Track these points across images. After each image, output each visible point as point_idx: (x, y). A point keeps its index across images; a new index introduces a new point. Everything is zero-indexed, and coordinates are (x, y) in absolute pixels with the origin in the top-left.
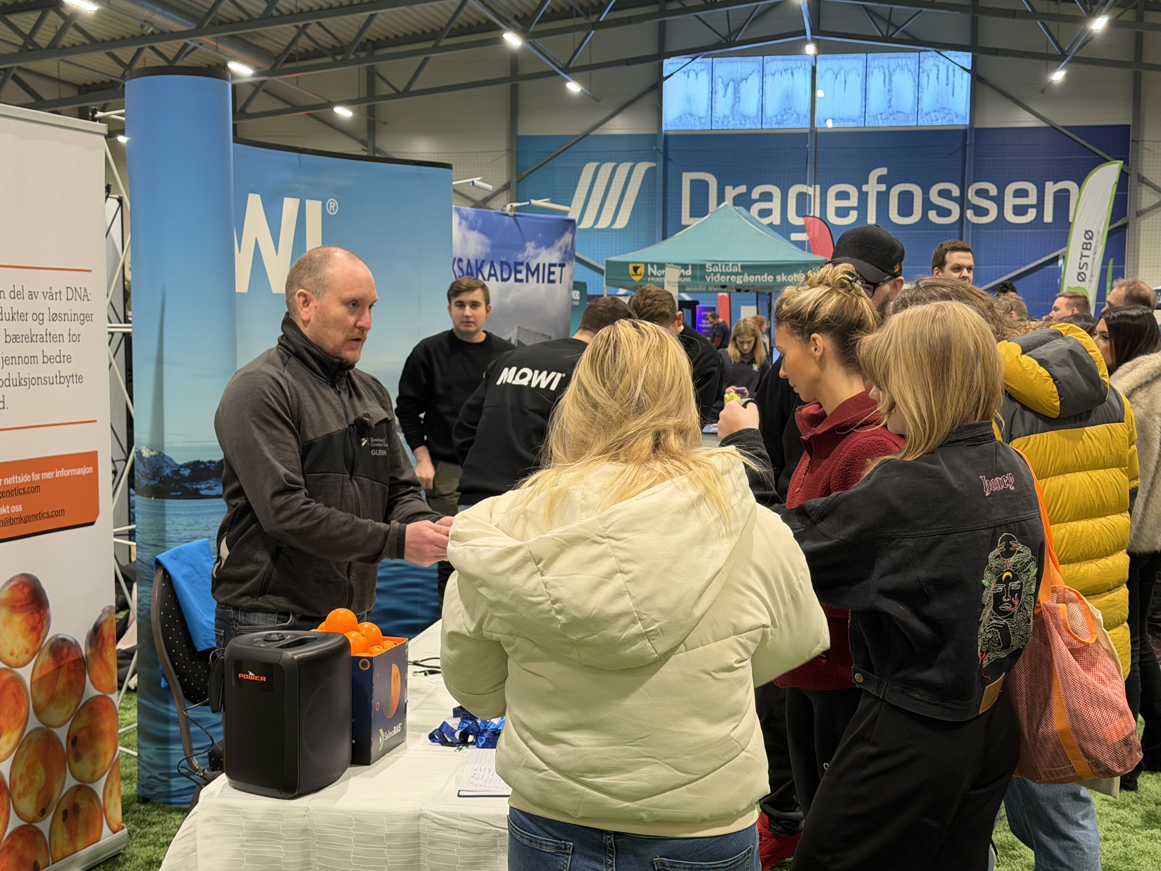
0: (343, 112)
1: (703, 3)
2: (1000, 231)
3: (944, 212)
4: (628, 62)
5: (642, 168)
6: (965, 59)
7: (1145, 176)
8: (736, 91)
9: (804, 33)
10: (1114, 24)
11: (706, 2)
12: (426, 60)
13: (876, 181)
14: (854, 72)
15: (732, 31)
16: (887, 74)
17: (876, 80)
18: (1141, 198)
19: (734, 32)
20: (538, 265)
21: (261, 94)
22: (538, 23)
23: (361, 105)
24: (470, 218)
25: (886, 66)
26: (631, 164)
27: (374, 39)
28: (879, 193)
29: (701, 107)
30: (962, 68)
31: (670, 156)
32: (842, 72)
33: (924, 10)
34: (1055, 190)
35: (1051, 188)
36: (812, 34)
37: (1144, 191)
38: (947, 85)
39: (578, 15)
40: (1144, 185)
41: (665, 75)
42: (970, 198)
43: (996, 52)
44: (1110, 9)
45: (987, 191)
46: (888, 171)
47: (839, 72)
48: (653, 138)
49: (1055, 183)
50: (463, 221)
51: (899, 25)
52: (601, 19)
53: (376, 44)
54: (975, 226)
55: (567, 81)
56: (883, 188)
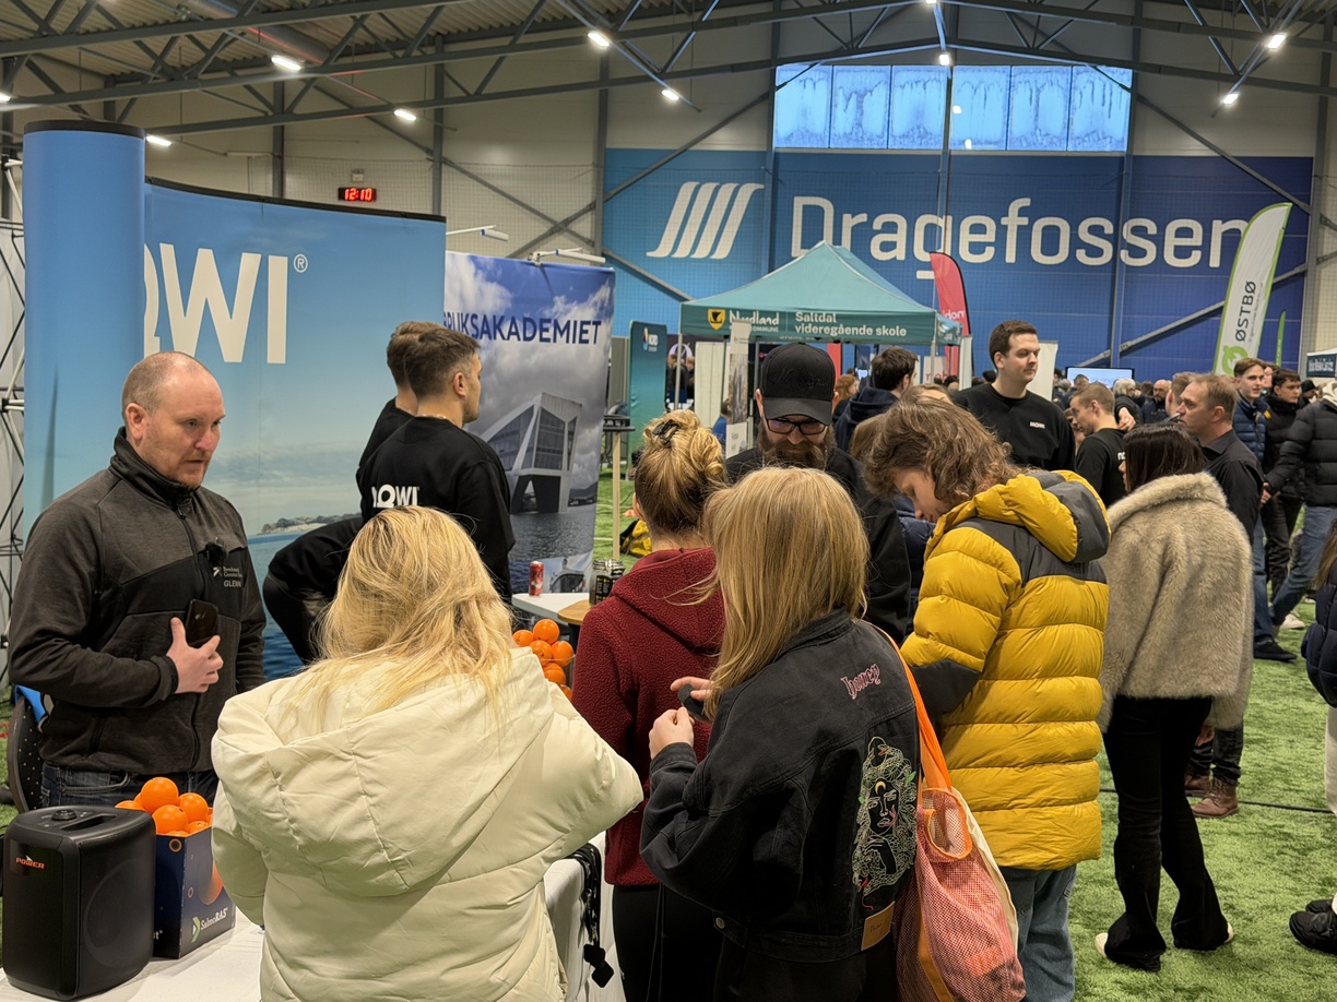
0: (406, 116)
1: (820, 3)
2: (1158, 275)
3: (1095, 252)
4: (734, 68)
5: (747, 190)
6: (1125, 75)
7: (1328, 217)
8: (860, 106)
9: (937, 41)
10: (1292, 42)
11: (825, 3)
12: (501, 59)
13: (1017, 214)
14: (996, 85)
15: (855, 35)
16: (1034, 90)
17: (1021, 97)
18: (1323, 243)
19: (857, 38)
20: (569, 322)
21: (312, 91)
22: (630, 19)
23: (428, 109)
24: (488, 268)
25: (1032, 81)
26: (736, 185)
27: (445, 33)
28: (1020, 227)
29: (818, 123)
30: (1121, 85)
31: (780, 178)
32: (982, 86)
33: (1076, 19)
34: (1223, 230)
35: (1219, 228)
36: (946, 42)
37: (1326, 234)
38: (1103, 105)
39: (679, 12)
40: (1327, 228)
41: (777, 84)
42: (1125, 237)
43: (1159, 69)
44: (1288, 25)
45: (1145, 229)
46: (1032, 202)
47: (978, 86)
48: (761, 155)
49: (1223, 222)
50: (480, 271)
51: (1049, 34)
52: (704, 19)
53: (446, 38)
54: (1130, 268)
55: (663, 88)
56: (1025, 221)
